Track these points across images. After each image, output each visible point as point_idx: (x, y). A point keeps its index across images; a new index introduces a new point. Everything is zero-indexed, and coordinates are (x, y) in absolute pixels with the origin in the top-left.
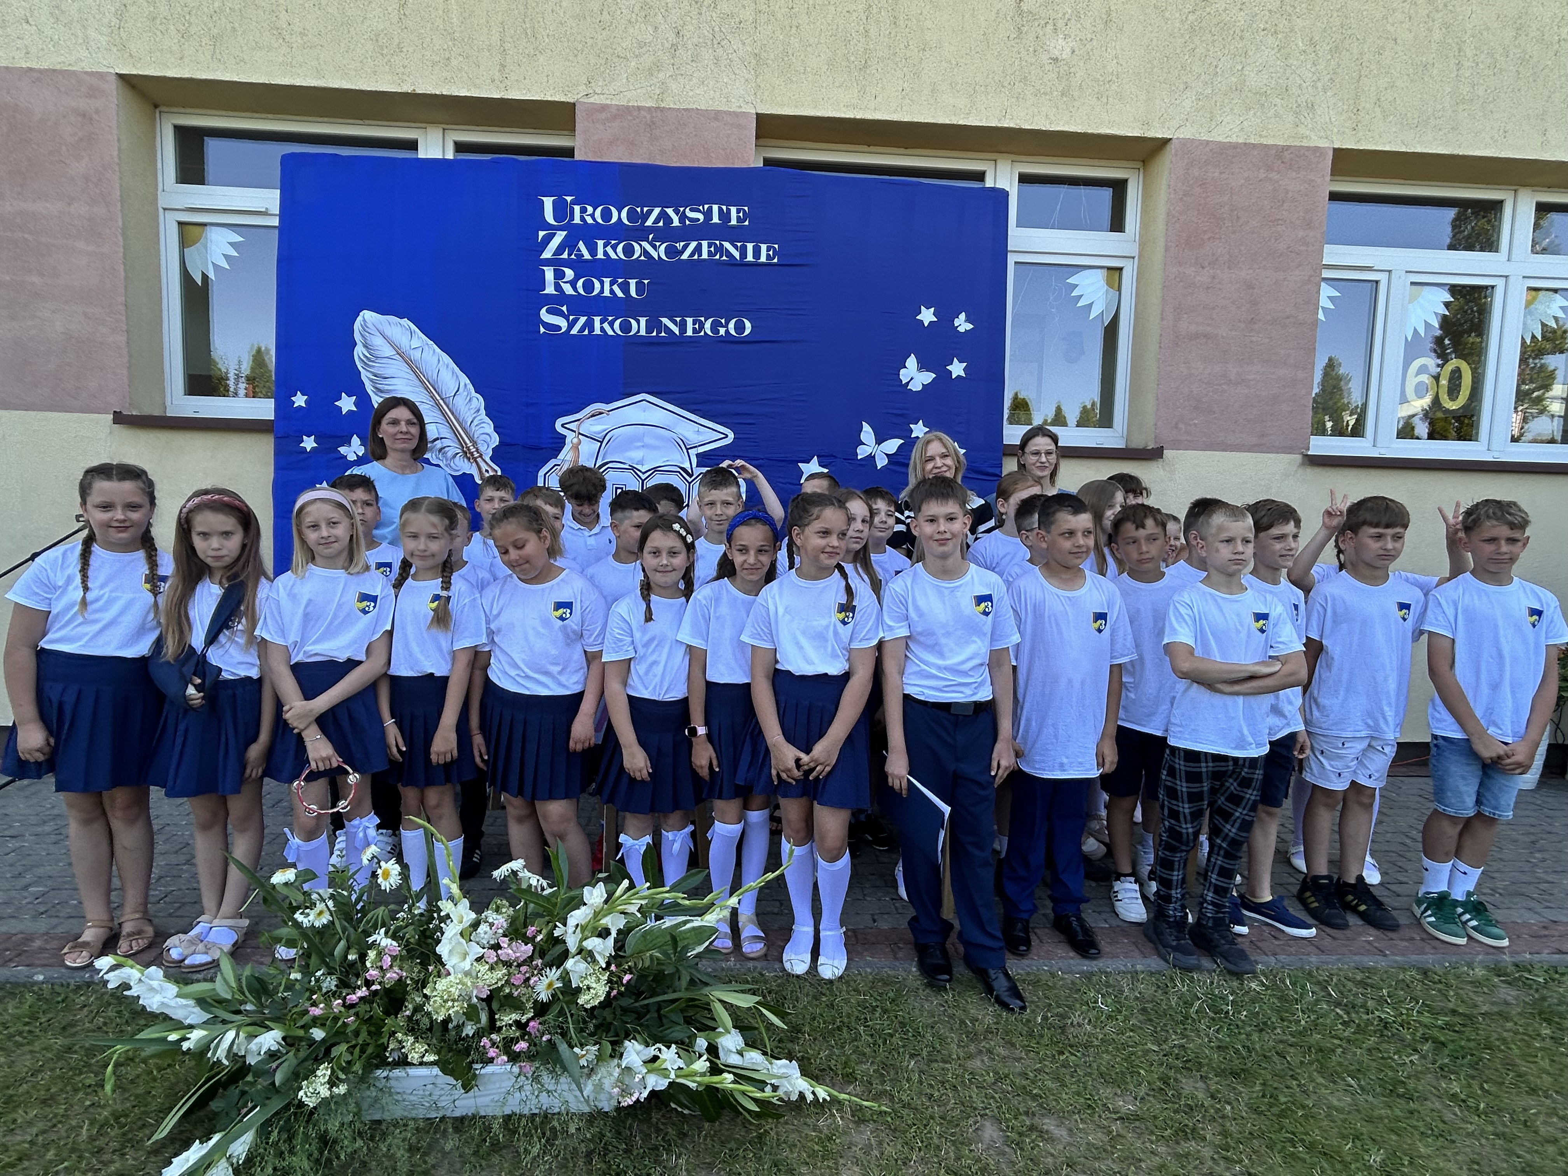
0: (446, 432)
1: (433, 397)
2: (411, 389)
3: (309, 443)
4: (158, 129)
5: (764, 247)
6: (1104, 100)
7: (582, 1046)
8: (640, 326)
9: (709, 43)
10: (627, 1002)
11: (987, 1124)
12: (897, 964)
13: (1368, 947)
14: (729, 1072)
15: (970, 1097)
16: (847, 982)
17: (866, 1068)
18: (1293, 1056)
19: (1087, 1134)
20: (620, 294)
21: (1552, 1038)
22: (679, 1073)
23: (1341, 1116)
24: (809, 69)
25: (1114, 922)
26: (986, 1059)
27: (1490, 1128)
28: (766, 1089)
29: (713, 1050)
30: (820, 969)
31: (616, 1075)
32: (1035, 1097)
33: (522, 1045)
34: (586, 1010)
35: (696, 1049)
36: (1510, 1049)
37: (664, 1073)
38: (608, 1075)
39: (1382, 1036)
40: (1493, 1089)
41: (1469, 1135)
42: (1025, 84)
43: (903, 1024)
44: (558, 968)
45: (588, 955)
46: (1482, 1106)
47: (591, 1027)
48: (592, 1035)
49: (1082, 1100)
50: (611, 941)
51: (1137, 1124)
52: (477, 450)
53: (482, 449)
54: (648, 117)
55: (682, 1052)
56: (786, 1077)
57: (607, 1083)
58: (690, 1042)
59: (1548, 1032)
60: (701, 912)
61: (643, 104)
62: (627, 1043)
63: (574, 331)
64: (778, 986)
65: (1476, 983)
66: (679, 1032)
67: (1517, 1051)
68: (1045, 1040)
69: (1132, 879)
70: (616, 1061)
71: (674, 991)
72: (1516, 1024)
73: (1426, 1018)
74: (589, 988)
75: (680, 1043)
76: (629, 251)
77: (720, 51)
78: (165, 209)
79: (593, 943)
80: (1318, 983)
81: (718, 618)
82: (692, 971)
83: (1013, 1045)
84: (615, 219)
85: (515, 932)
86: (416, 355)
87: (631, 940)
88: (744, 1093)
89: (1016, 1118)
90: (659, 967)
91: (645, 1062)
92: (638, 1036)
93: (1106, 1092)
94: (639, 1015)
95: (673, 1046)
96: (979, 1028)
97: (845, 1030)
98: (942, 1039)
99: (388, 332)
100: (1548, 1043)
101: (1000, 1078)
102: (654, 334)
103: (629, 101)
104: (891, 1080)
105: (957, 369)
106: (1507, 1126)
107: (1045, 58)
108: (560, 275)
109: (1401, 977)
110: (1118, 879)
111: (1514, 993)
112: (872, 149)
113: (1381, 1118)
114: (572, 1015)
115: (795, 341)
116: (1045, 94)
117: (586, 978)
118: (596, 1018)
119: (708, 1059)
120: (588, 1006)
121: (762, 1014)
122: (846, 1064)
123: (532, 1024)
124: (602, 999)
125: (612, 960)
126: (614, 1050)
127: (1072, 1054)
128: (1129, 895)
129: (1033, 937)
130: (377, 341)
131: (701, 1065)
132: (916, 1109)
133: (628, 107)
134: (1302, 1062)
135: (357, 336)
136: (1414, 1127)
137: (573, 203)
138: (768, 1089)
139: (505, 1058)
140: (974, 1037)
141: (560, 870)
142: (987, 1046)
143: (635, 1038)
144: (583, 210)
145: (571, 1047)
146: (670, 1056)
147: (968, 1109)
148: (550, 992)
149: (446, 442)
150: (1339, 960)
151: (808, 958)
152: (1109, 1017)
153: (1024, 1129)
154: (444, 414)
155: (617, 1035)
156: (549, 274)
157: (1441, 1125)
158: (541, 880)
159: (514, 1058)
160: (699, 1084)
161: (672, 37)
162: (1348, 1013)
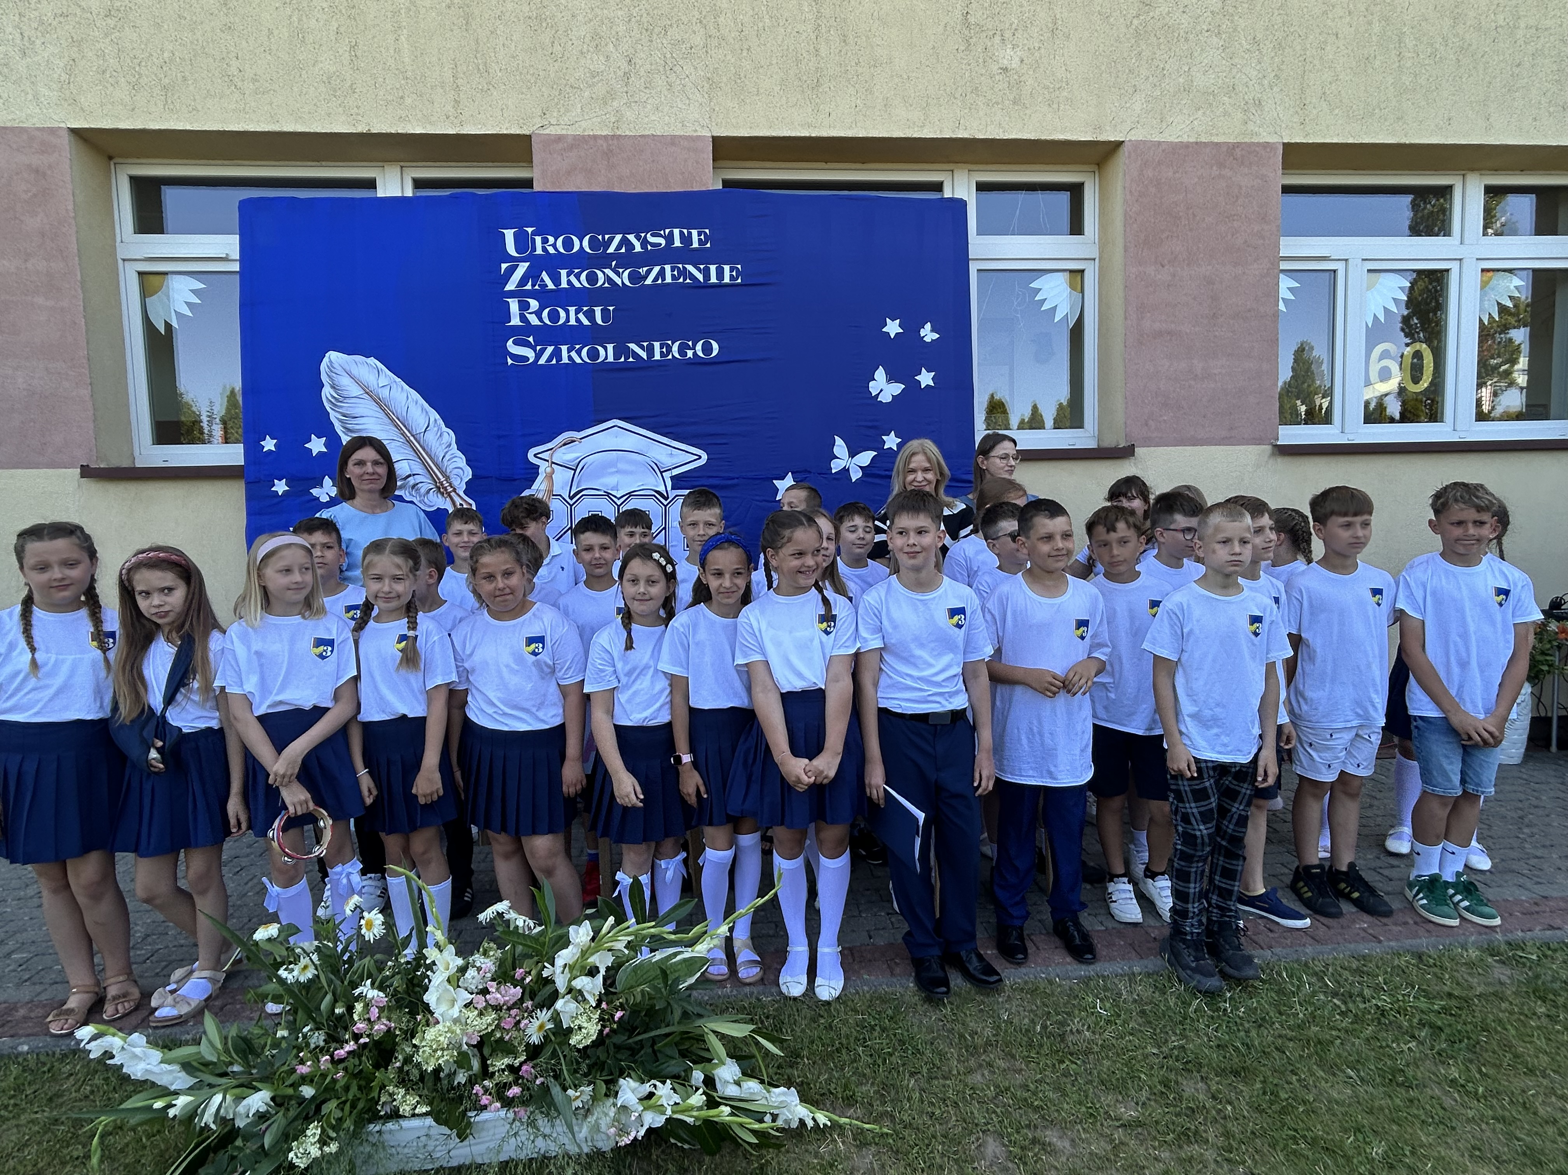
0: (418, 468)
1: (403, 434)
2: (379, 427)
3: (281, 487)
4: (114, 181)
5: (727, 268)
6: (1055, 106)
7: (576, 1087)
8: (607, 353)
9: (661, 69)
10: (620, 1039)
11: (990, 1140)
12: (895, 980)
13: (1363, 934)
14: (726, 1105)
15: (972, 1113)
16: (844, 1003)
17: (867, 1089)
18: (1293, 1050)
19: (1090, 1144)
20: (586, 322)
21: (1548, 1016)
22: (675, 1108)
23: (1341, 1109)
24: (762, 91)
25: (1110, 924)
26: (986, 1073)
27: (1490, 1112)
28: (766, 1119)
29: (710, 1082)
30: (817, 990)
31: (612, 1114)
32: (1036, 1109)
33: (515, 1091)
34: (578, 1050)
35: (693, 1082)
36: (1506, 1029)
37: (660, 1109)
38: (605, 1114)
39: (1379, 1023)
40: (1492, 1072)
41: (1468, 1121)
42: (978, 95)
43: (902, 1042)
44: (548, 1009)
45: (578, 995)
46: (1481, 1090)
47: (584, 1068)
48: (586, 1075)
49: (1084, 1109)
50: (600, 978)
51: (1140, 1130)
52: (451, 485)
53: (456, 483)
54: (605, 145)
55: (677, 1086)
56: (784, 1105)
57: (604, 1123)
58: (687, 1076)
59: (1543, 1010)
60: (692, 944)
61: (599, 133)
62: (622, 1081)
63: (542, 361)
64: (776, 1010)
65: (1471, 965)
66: (674, 1066)
67: (1513, 1032)
68: (1046, 1050)
69: (1126, 880)
70: (611, 1100)
71: (668, 1025)
72: (1511, 1003)
73: (1423, 1004)
74: (580, 1028)
75: (675, 1077)
76: (592, 279)
77: (673, 78)
78: (124, 260)
79: (582, 982)
80: (1316, 974)
81: (697, 644)
82: (685, 1004)
83: (1013, 1057)
84: (576, 248)
85: (503, 976)
86: (384, 393)
87: (621, 976)
88: (741, 1125)
89: (1018, 1133)
90: (651, 1002)
91: (640, 1100)
92: (633, 1074)
93: (1107, 1099)
94: (633, 1051)
95: (668, 1081)
96: (979, 1041)
97: (844, 1051)
98: (942, 1055)
99: (355, 371)
100: (1545, 1021)
101: (1001, 1091)
102: (622, 360)
103: (584, 130)
104: (892, 1101)
105: (926, 378)
106: (1507, 1110)
107: (995, 68)
108: (524, 306)
109: (1396, 962)
110: (1111, 880)
111: (1508, 972)
112: (830, 165)
113: (1381, 1109)
114: (565, 1056)
115: (762, 360)
116: (997, 103)
117: (576, 1018)
118: (589, 1057)
119: (704, 1093)
120: (581, 1046)
121: (757, 1043)
122: (846, 1087)
123: (524, 1068)
124: (594, 1038)
125: (604, 998)
126: (608, 1089)
127: (1073, 1062)
128: (1124, 896)
129: (1029, 945)
130: (345, 381)
131: (698, 1099)
132: (918, 1129)
133: (583, 137)
134: (1301, 1056)
135: (324, 378)
136: (1416, 1116)
137: (534, 233)
138: (768, 1118)
139: (498, 1105)
140: (973, 1050)
141: (546, 909)
142: (988, 1059)
143: (629, 1076)
144: (545, 241)
145: (565, 1089)
146: (665, 1092)
147: (970, 1125)
148: (541, 1034)
149: (419, 479)
150: (1334, 949)
151: (804, 979)
152: (1108, 1022)
153: (1027, 1142)
154: (415, 451)
155: (612, 1074)
156: (514, 306)
157: (1441, 1112)
158: (528, 921)
159: (508, 1103)
160: (697, 1118)
161: (624, 65)
162: (1345, 1003)
